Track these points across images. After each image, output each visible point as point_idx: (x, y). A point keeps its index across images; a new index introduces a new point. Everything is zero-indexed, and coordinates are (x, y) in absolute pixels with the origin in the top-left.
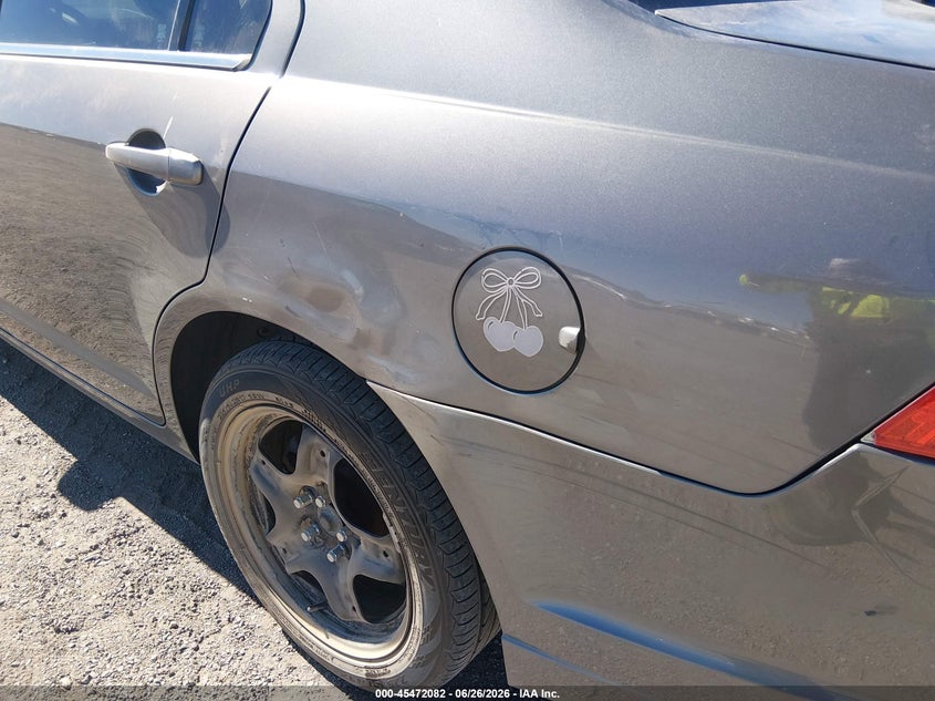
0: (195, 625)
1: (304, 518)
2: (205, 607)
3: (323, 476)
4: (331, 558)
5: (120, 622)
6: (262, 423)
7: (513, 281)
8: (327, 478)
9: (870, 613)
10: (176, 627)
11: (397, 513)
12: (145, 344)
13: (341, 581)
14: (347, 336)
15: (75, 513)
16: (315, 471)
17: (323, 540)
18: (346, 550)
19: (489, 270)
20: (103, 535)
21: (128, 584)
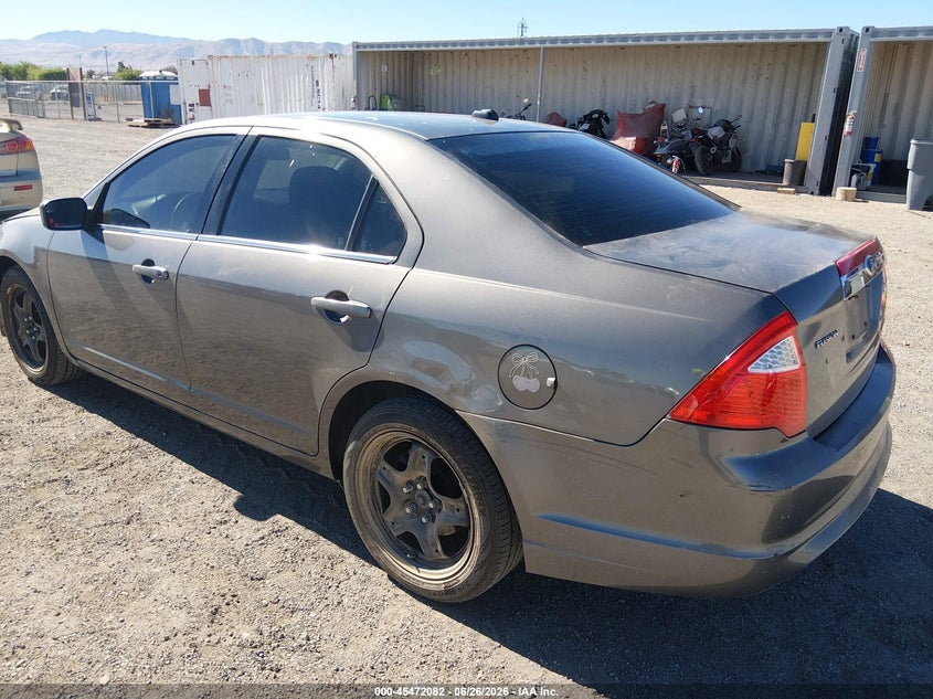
0: (335, 575)
1: (407, 501)
2: (338, 567)
3: (423, 470)
4: (424, 520)
5: (288, 575)
6: (385, 446)
7: (527, 358)
8: (425, 473)
9: (682, 496)
10: (322, 576)
11: (468, 480)
12: (315, 410)
13: (429, 534)
14: (445, 388)
15: (245, 521)
16: (419, 468)
17: (418, 512)
18: (431, 516)
19: (515, 354)
20: (266, 532)
21: (289, 556)
